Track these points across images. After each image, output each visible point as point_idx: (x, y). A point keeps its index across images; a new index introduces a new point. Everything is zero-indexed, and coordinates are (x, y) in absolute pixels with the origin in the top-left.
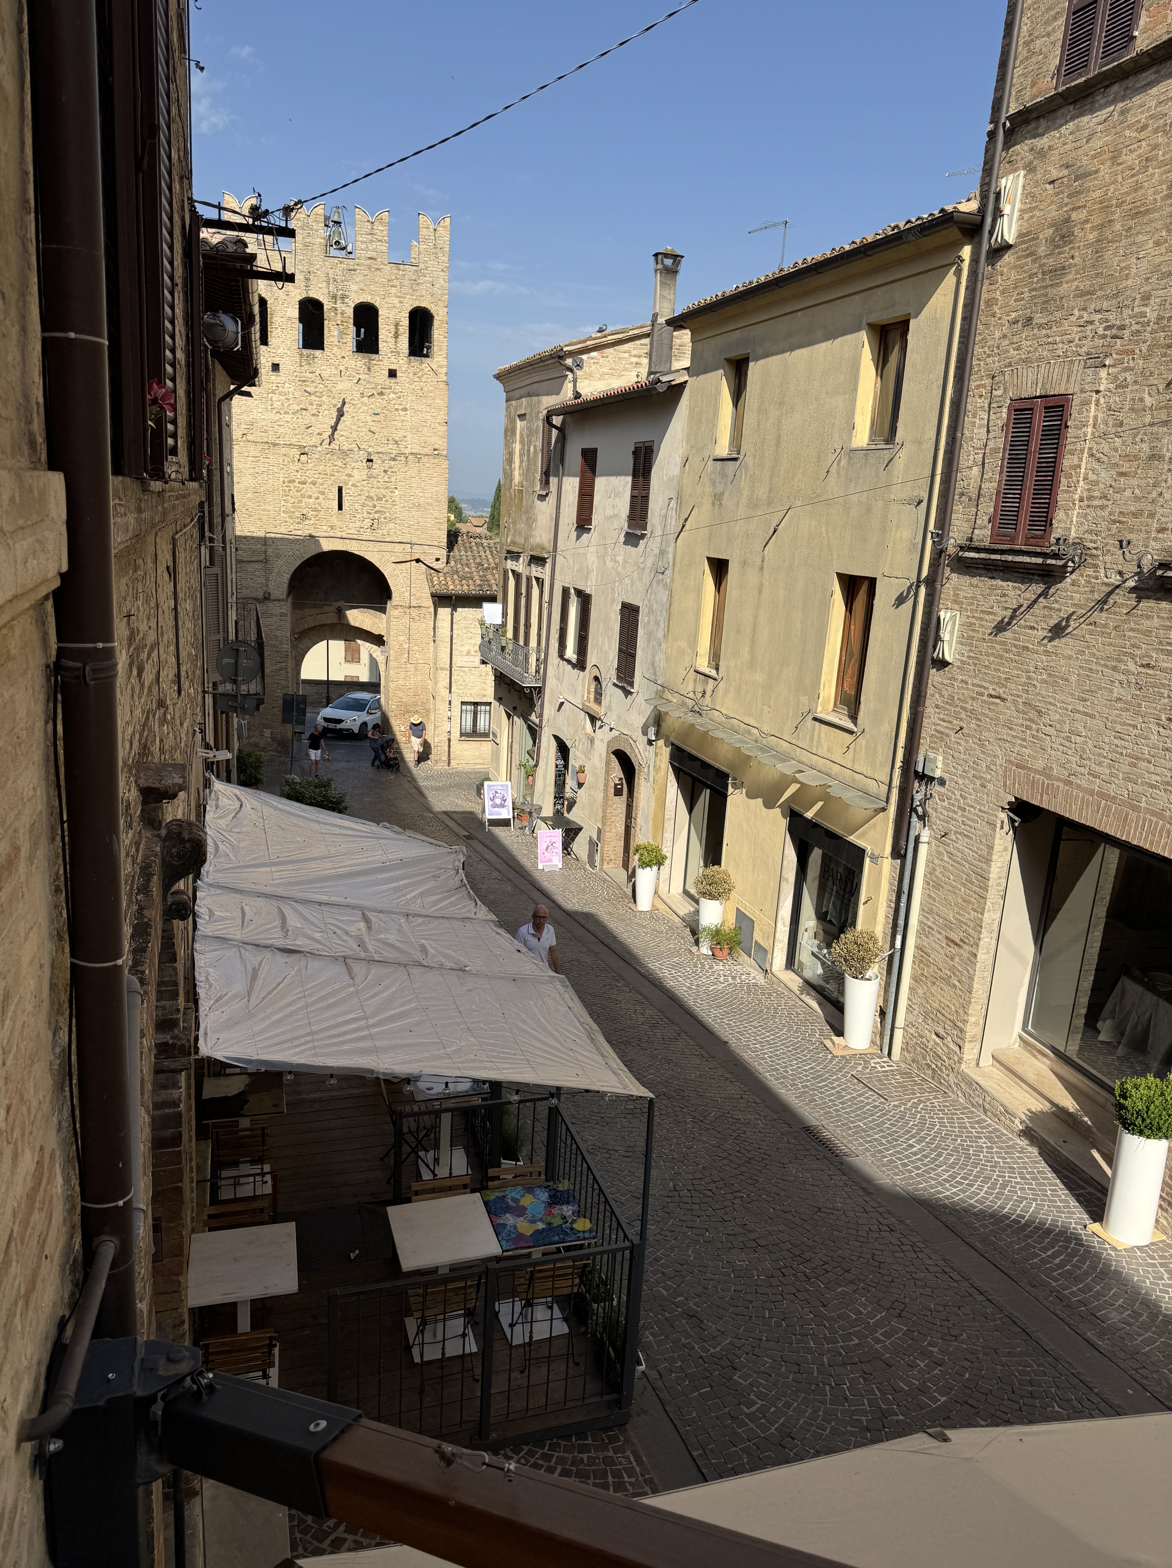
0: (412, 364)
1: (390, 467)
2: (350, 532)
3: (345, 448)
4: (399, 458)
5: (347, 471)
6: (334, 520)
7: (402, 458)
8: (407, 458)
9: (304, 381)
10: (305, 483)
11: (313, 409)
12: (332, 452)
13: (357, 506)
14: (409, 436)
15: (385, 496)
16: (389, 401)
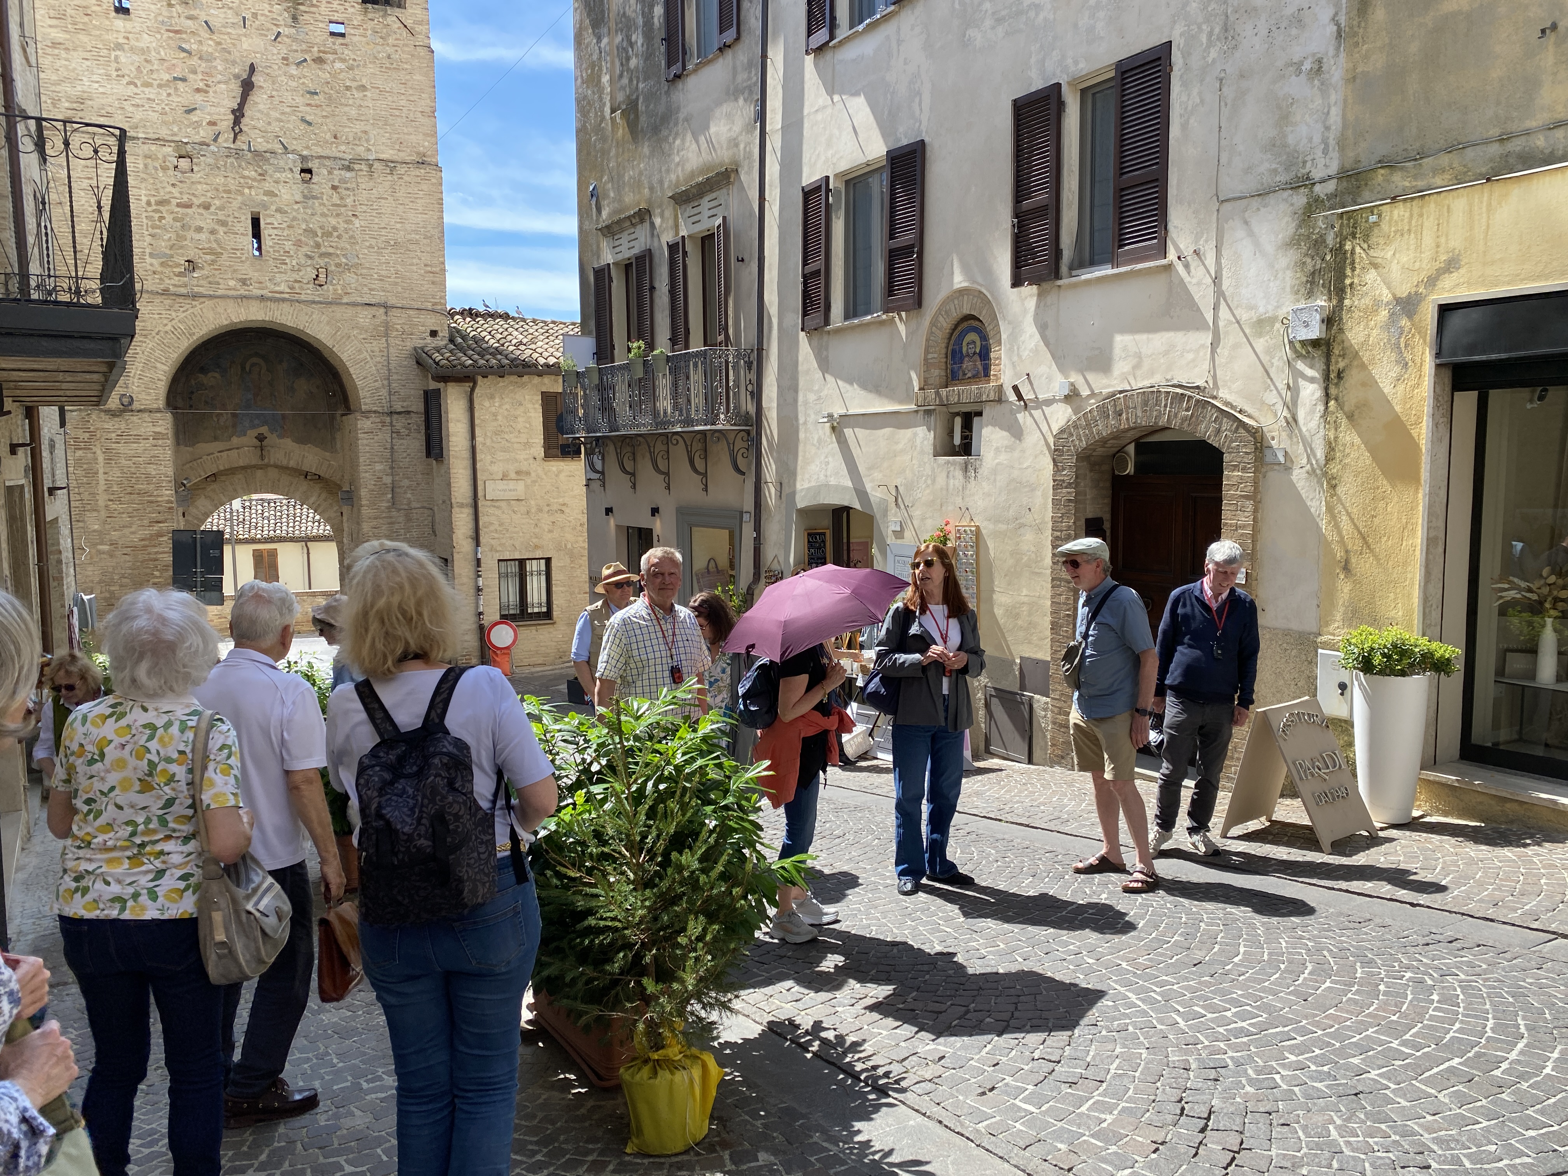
0: (370, 16)
1: (343, 181)
2: (277, 289)
3: (260, 148)
4: (357, 167)
5: (268, 186)
6: (248, 270)
7: (364, 167)
8: (371, 166)
9: (177, 32)
10: (189, 206)
11: (197, 81)
12: (238, 154)
13: (288, 245)
14: (373, 133)
15: (335, 229)
16: (334, 75)
